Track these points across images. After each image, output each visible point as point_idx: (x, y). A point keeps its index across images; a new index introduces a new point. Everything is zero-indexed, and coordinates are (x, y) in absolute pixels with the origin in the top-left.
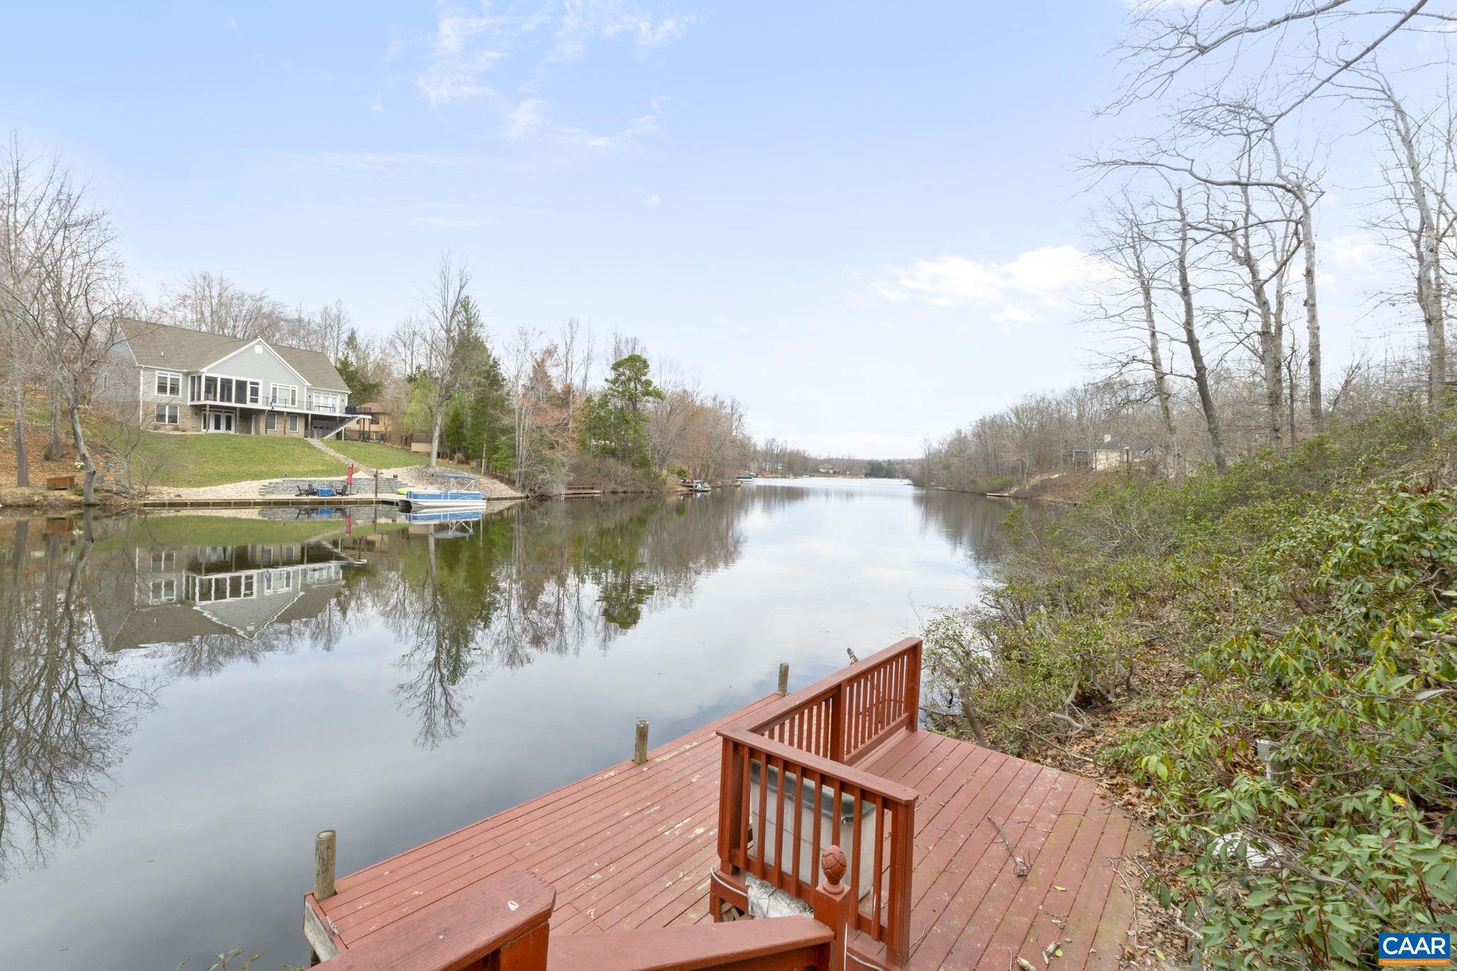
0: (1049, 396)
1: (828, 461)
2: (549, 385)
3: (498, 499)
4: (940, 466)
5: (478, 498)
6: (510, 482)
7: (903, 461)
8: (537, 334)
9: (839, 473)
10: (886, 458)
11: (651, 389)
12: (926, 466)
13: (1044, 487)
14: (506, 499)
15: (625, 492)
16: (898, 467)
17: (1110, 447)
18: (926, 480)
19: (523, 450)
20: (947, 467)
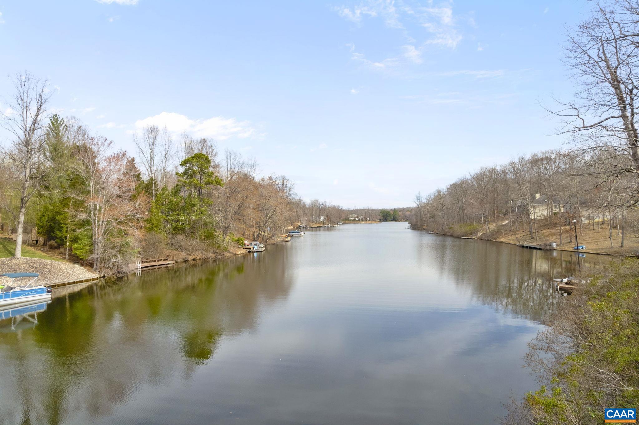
0: (498, 168)
1: (355, 211)
2: (138, 176)
3: (73, 283)
4: (428, 215)
5: (42, 292)
6: (90, 265)
7: (404, 209)
8: (106, 144)
9: (362, 220)
10: (393, 208)
11: (213, 179)
12: (418, 215)
13: (498, 232)
14: (82, 281)
15: (194, 260)
16: (400, 213)
17: (540, 203)
18: (419, 226)
19: (99, 238)
20: (433, 216)
